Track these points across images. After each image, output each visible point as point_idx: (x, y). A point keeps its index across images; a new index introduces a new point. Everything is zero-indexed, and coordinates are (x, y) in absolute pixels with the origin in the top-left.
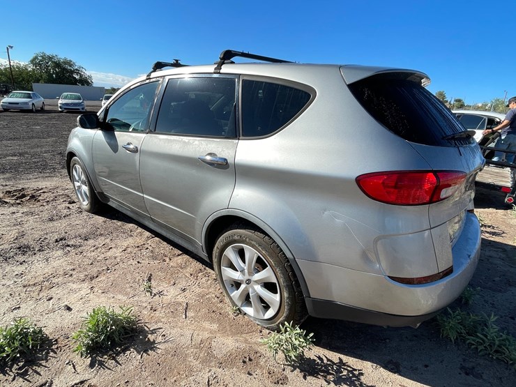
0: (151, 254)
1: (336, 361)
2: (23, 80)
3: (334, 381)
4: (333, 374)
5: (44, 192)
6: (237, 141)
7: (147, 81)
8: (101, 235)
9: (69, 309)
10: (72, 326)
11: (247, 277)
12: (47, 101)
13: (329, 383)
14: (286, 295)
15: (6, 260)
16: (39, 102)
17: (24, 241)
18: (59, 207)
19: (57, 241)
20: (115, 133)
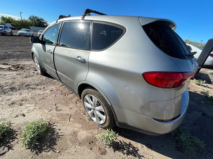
0: (61, 93)
1: (128, 143)
2: (27, 25)
3: (126, 153)
4: (126, 150)
5: (26, 66)
6: (90, 51)
7: (56, 24)
8: (43, 84)
9: (24, 116)
10: (23, 124)
11: (93, 107)
12: (34, 33)
13: (124, 154)
14: (108, 117)
15: (5, 93)
16: (31, 33)
17: (13, 86)
18: (31, 72)
19: (26, 86)
20: (46, 45)
